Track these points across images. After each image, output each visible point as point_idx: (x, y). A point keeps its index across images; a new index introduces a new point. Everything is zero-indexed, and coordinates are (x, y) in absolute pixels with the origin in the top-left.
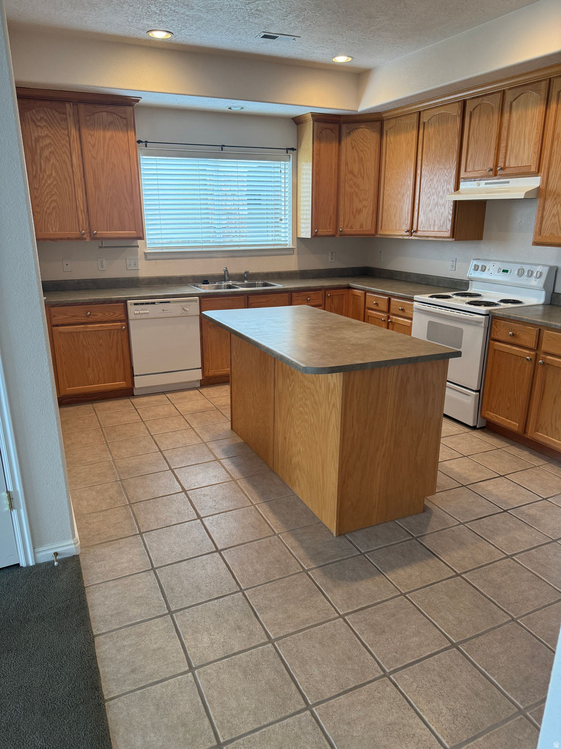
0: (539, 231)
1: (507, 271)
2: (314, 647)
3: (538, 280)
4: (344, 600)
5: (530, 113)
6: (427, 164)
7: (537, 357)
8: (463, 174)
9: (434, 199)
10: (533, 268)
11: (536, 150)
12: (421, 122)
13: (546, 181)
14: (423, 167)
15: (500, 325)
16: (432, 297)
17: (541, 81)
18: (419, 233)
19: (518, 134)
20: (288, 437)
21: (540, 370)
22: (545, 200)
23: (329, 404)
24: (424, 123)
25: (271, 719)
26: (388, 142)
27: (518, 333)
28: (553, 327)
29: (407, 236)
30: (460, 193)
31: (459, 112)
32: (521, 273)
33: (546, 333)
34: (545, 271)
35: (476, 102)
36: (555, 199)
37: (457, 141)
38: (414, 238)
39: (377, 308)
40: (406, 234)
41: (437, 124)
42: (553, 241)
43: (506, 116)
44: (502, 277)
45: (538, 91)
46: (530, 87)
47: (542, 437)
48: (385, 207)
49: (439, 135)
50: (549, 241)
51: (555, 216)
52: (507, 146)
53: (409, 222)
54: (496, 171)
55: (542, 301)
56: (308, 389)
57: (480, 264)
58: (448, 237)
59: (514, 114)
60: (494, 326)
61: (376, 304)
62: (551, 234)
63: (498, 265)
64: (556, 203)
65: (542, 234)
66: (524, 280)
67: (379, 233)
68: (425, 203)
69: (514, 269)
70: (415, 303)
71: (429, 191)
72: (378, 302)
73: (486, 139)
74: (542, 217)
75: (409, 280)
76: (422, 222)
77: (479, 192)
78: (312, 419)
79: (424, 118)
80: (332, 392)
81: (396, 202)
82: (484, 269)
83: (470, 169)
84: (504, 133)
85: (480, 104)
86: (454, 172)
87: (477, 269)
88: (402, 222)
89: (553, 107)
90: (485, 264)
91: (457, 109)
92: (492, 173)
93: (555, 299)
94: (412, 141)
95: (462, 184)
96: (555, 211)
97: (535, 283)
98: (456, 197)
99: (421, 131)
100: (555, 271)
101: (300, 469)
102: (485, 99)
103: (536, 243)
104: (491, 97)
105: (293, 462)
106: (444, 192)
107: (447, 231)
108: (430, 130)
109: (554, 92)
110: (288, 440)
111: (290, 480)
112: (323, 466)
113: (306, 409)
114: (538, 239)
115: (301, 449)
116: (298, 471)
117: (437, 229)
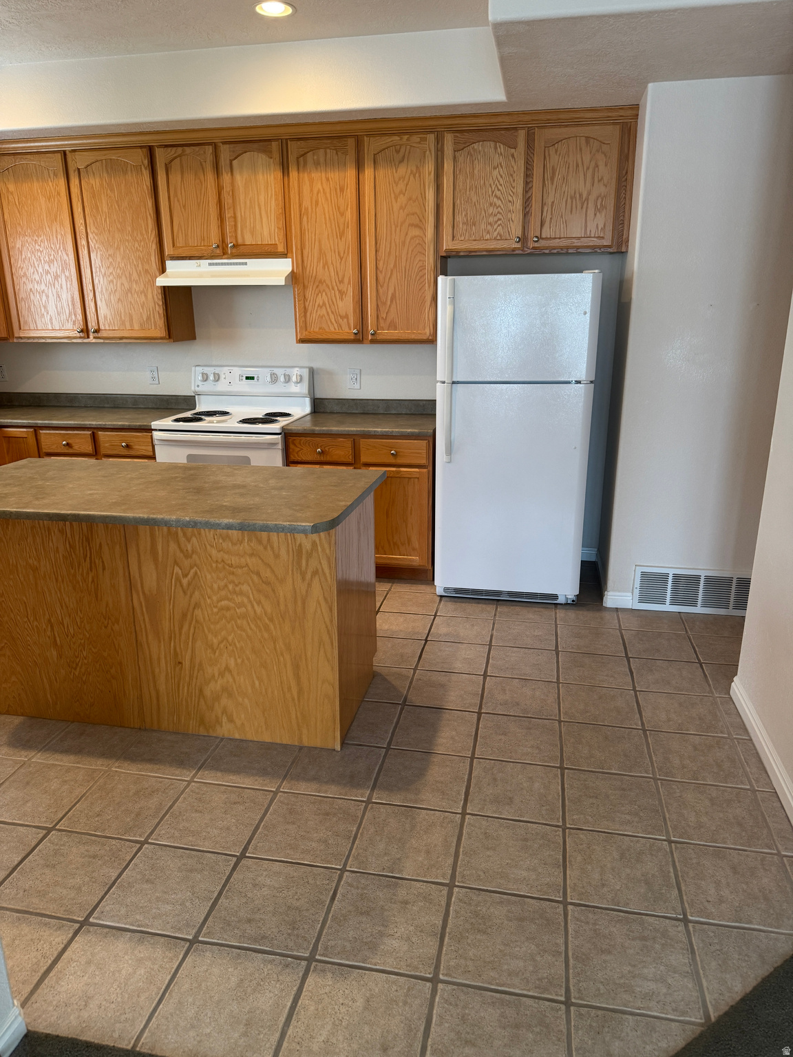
0: (303, 324)
1: (252, 378)
2: (489, 856)
3: (298, 385)
4: (443, 799)
5: (261, 179)
6: (96, 231)
8: (168, 250)
9: (122, 284)
10: (288, 371)
11: (281, 226)
12: (72, 168)
13: (301, 264)
14: (90, 236)
15: (300, 444)
16: (177, 420)
17: (270, 140)
18: (103, 334)
19: (248, 202)
20: (188, 657)
22: (305, 287)
24: (79, 169)
25: (561, 941)
27: (327, 449)
28: (373, 433)
29: (80, 337)
30: (167, 277)
31: (146, 162)
32: (274, 378)
33: (363, 442)
34: (305, 373)
35: (172, 152)
36: (317, 287)
37: (150, 203)
38: (94, 341)
39: (71, 451)
40: (78, 335)
41: (105, 175)
42: (325, 337)
43: (226, 178)
44: (246, 386)
45: (268, 152)
46: (255, 145)
48: (22, 295)
49: (112, 190)
50: (318, 337)
51: (321, 307)
52: (235, 217)
53: (80, 317)
54: (230, 248)
56: (241, 567)
57: (210, 371)
58: (161, 338)
59: (238, 177)
60: (292, 446)
61: (68, 444)
62: (320, 328)
63: (237, 371)
64: (320, 291)
65: (308, 329)
66: (279, 388)
67: (16, 335)
68: (106, 290)
69: (263, 374)
70: (155, 433)
71: (111, 271)
72: (70, 441)
73: (199, 205)
74: (305, 309)
75: (77, 405)
76: (105, 317)
77: (201, 276)
78: (259, 610)
79: (77, 162)
80: (309, 555)
81: (43, 287)
82: (217, 378)
83: (180, 242)
84: (227, 199)
85: (180, 156)
86: (153, 247)
87: (205, 378)
88: (63, 317)
89: (294, 174)
90: (217, 370)
91: (140, 157)
92: (218, 251)
93: (318, 406)
94: (59, 194)
95: (169, 264)
96: (319, 301)
97: (294, 388)
98: (162, 281)
99: (74, 182)
100: (312, 372)
101: (230, 695)
102: (188, 150)
103: (302, 341)
104: (197, 148)
105: (208, 692)
106: (139, 275)
107: (158, 329)
108: (93, 182)
109: (292, 158)
110: (187, 663)
111: (202, 722)
112: (296, 667)
113: (239, 599)
114: (305, 335)
115: (232, 662)
116: (224, 701)
117: (136, 327)
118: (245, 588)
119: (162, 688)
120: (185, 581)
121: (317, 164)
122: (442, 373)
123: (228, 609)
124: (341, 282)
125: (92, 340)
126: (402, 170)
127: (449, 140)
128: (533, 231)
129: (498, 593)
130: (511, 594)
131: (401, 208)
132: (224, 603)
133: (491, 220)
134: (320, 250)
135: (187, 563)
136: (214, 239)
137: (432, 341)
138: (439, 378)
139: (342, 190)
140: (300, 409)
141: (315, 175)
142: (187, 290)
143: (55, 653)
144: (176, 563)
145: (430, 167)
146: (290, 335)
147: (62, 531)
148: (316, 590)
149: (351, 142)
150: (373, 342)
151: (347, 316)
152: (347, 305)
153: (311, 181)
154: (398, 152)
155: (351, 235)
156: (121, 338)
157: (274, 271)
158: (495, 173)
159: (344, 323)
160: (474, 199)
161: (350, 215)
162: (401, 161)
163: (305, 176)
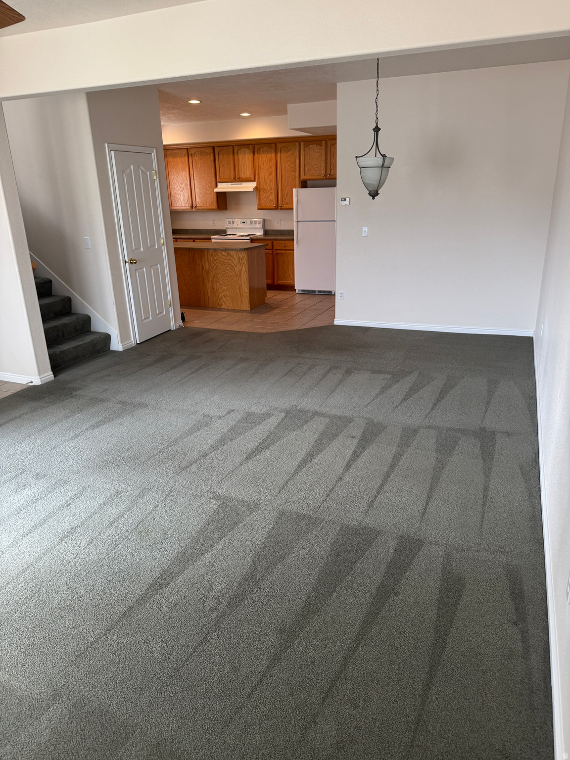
0: (259, 203)
1: (244, 223)
5: (247, 157)
6: (196, 174)
7: (273, 252)
8: (218, 180)
9: (204, 191)
10: (256, 220)
11: (252, 172)
12: (190, 153)
13: (258, 184)
14: (194, 175)
16: (220, 236)
18: (198, 208)
19: (243, 164)
20: (215, 287)
21: (275, 257)
22: (260, 191)
23: (241, 264)
24: (192, 154)
26: (169, 161)
28: (277, 239)
30: (218, 189)
31: (212, 152)
32: (251, 222)
33: (275, 242)
34: (261, 220)
35: (220, 148)
36: (264, 191)
37: (213, 165)
40: (190, 208)
42: (266, 208)
43: (236, 156)
44: (242, 226)
45: (249, 149)
46: (245, 146)
47: (281, 282)
48: (173, 195)
49: (202, 160)
50: (264, 208)
51: (265, 198)
52: (239, 169)
53: (190, 202)
54: (237, 179)
55: (262, 233)
57: (231, 220)
58: (216, 209)
59: (240, 156)
62: (265, 205)
63: (240, 220)
64: (264, 193)
65: (261, 205)
66: (253, 226)
68: (199, 192)
69: (248, 221)
70: (212, 240)
71: (200, 186)
73: (228, 165)
74: (260, 199)
76: (198, 202)
77: (228, 188)
78: (231, 274)
79: (192, 152)
80: (242, 259)
81: (179, 192)
82: (233, 223)
83: (222, 177)
84: (236, 163)
85: (222, 150)
86: (214, 179)
87: (230, 223)
88: (185, 202)
89: (256, 155)
90: (233, 220)
91: (210, 150)
92: (234, 180)
93: (266, 232)
94: (185, 162)
95: (218, 184)
96: (264, 196)
97: (258, 226)
98: (216, 190)
99: (190, 158)
100: (264, 220)
101: (225, 297)
102: (225, 148)
103: (259, 209)
104: (228, 147)
105: (220, 296)
106: (209, 188)
107: (215, 207)
108: (196, 158)
109: (256, 150)
110: (215, 289)
111: (219, 305)
112: (239, 289)
113: (226, 271)
114: (260, 207)
115: (225, 288)
116: (224, 299)
117: (208, 205)
118: (228, 268)
119: (209, 295)
120: (215, 267)
121: (263, 152)
122: (295, 219)
123: (224, 274)
124: (271, 189)
125: (194, 210)
126: (289, 153)
127: (302, 144)
128: (328, 173)
129: (315, 291)
130: (319, 291)
131: (289, 165)
132: (224, 272)
133: (316, 169)
134: (265, 179)
135: (215, 262)
136: (232, 176)
137: (293, 209)
138: (294, 220)
139: (271, 160)
140: (259, 233)
141: (263, 155)
142: (225, 193)
143: (185, 287)
144: (213, 262)
145: (297, 153)
146: (255, 207)
147: (188, 255)
148: (244, 269)
149: (274, 145)
150: (281, 209)
151: (273, 201)
152: (273, 197)
153: (262, 157)
154: (287, 148)
155: (274, 174)
156: (203, 209)
157: (249, 186)
158: (317, 154)
159: (272, 203)
160: (310, 162)
161: (273, 168)
162: (289, 151)
163: (260, 156)
